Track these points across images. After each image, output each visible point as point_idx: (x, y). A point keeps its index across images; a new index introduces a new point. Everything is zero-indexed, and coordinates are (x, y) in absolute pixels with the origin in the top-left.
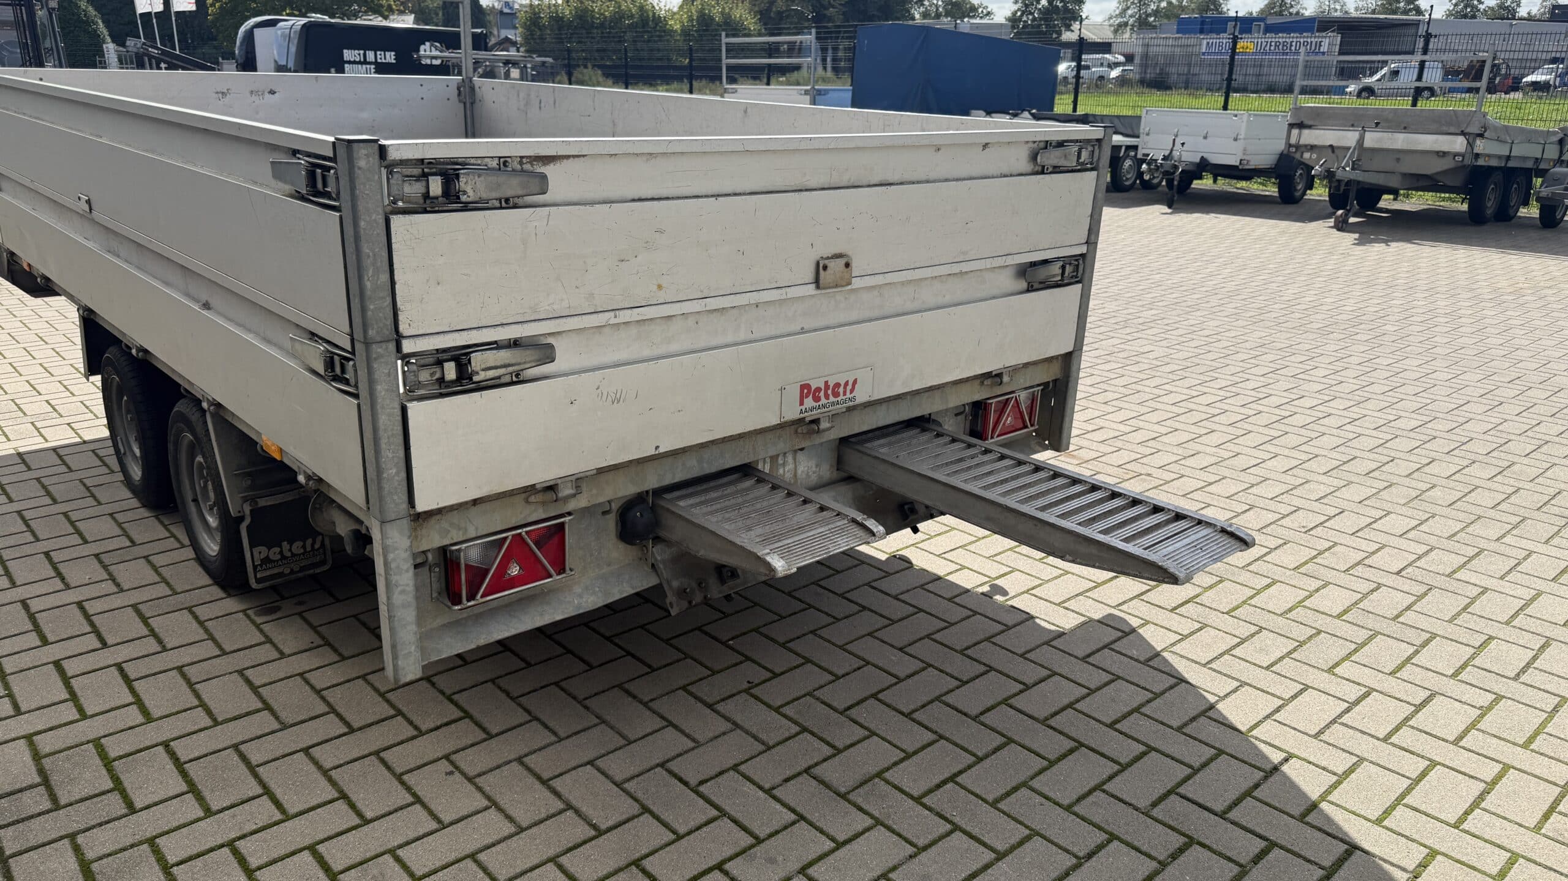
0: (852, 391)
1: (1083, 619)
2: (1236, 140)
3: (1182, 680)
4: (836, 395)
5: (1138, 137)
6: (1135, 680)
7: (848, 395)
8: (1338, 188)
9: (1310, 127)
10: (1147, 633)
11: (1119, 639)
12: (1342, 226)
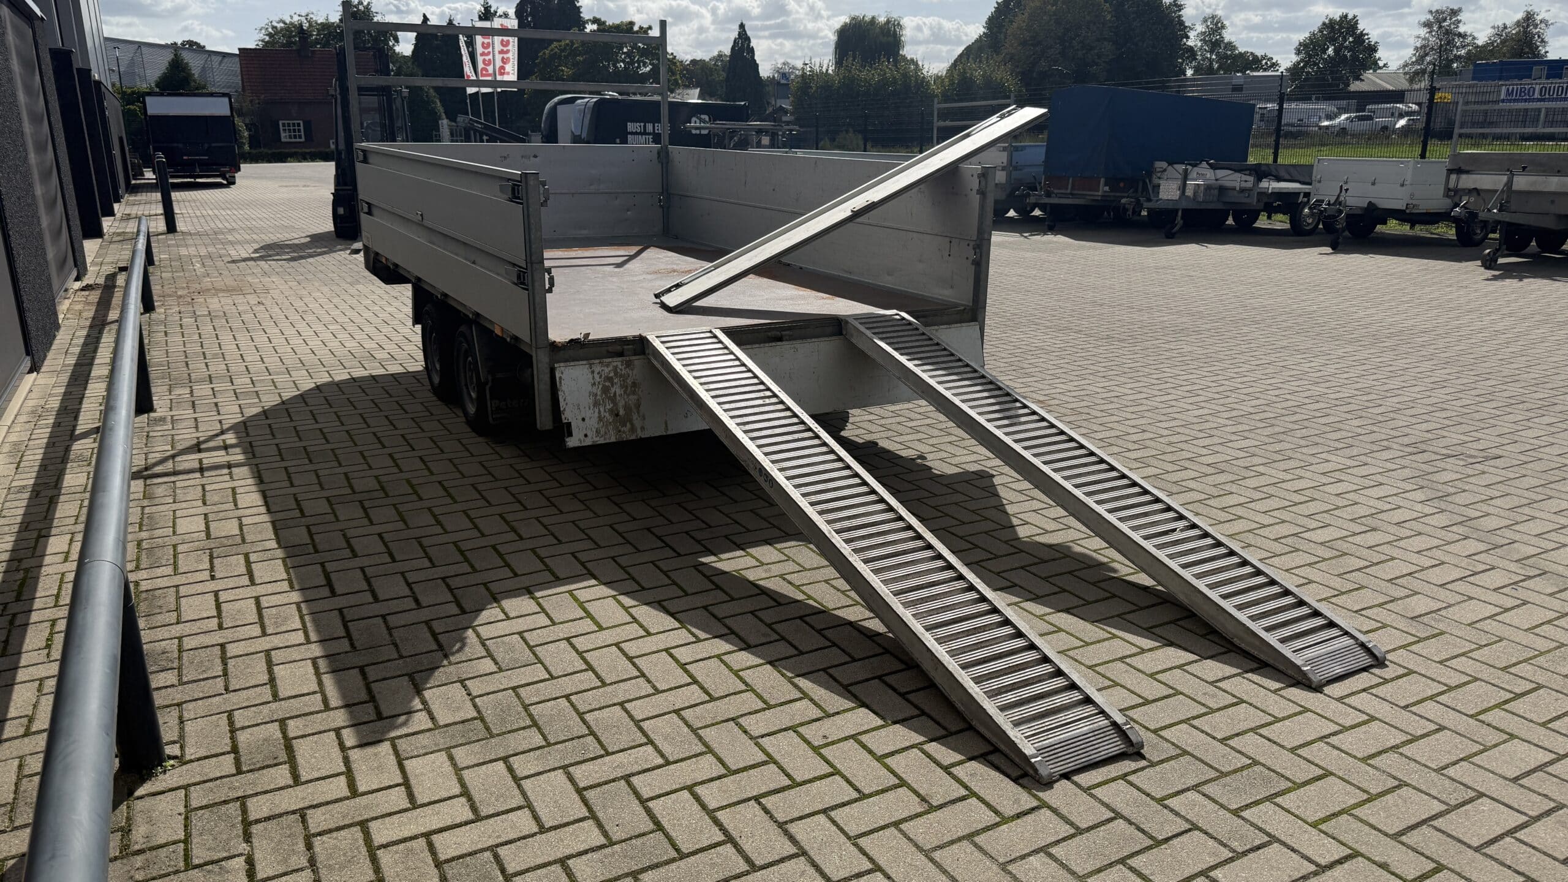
2: (1402, 185)
5: (1310, 184)
9: (1467, 172)
12: (1490, 264)
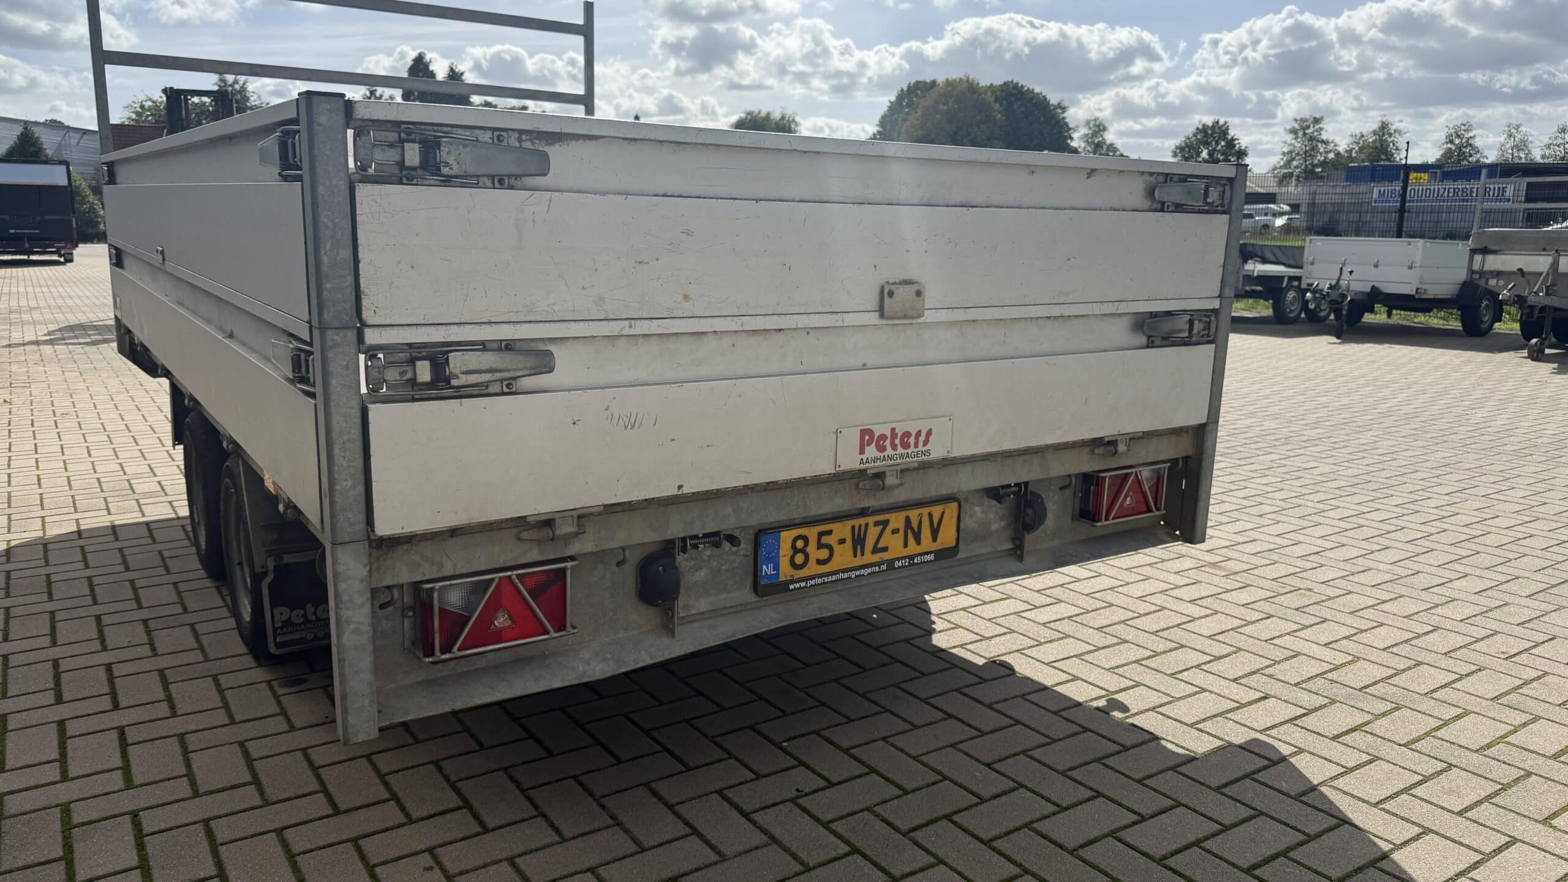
0: (925, 443)
1: (1219, 743)
2: (1410, 268)
3: (1344, 821)
4: (906, 446)
5: (1301, 267)
6: (1283, 818)
7: (921, 448)
8: (1530, 314)
10: (1301, 763)
11: (1265, 768)
12: (1537, 356)
